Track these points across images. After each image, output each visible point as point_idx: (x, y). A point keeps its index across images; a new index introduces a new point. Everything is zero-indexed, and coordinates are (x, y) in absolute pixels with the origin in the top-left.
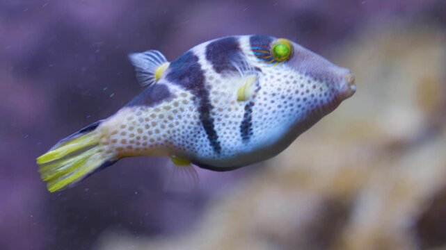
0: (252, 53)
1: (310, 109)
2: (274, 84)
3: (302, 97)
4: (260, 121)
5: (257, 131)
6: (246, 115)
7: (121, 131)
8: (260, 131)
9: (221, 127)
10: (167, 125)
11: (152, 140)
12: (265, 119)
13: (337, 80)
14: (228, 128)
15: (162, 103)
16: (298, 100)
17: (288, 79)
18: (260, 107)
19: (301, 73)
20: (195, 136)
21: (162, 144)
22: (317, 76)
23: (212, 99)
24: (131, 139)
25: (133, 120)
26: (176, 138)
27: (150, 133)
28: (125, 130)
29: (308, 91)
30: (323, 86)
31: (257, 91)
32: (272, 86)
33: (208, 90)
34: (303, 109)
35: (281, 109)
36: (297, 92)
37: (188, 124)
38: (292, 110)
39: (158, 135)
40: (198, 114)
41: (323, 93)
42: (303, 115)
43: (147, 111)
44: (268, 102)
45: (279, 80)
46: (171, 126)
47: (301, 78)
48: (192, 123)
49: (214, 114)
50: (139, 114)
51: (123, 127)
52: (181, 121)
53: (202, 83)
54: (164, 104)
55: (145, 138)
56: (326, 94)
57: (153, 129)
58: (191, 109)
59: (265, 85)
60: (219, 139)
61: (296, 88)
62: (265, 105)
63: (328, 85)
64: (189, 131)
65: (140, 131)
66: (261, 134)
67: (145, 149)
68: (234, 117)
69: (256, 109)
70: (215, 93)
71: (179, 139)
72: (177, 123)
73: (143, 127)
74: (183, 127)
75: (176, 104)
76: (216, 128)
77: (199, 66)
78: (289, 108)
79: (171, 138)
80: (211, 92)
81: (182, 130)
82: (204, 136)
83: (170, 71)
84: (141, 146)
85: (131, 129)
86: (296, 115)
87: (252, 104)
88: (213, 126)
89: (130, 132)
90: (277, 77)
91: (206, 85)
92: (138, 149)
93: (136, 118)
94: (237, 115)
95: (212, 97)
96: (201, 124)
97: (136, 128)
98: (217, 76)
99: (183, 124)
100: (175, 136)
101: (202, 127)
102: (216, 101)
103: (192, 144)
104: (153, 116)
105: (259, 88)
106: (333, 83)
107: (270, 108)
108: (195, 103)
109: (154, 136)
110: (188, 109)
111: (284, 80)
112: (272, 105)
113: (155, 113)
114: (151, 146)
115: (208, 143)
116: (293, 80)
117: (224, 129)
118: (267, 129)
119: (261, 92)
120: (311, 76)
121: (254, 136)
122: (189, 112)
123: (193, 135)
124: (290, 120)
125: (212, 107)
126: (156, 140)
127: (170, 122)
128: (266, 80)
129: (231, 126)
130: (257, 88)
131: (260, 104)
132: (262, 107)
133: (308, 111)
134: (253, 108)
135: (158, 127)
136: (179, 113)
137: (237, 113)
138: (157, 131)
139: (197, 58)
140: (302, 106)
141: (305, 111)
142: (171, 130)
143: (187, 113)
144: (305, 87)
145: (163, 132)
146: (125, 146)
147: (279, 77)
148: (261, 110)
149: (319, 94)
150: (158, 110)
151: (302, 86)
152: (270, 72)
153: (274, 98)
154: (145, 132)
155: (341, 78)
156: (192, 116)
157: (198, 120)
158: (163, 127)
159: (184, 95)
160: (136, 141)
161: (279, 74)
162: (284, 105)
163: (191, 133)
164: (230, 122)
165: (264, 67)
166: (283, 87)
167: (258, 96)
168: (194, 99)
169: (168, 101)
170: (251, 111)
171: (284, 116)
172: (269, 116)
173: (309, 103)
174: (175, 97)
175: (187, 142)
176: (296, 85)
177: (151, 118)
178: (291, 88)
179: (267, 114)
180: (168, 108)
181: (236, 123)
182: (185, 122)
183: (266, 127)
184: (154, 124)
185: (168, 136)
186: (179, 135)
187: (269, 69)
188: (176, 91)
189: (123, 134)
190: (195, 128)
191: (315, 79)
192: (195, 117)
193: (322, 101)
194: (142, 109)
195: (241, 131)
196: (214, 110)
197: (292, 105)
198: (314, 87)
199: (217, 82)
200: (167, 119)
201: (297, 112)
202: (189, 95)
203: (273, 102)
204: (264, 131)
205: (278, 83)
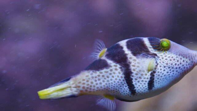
0: (151, 46)
1: (182, 72)
2: (164, 61)
3: (178, 67)
4: (158, 80)
5: (156, 85)
6: (151, 78)
7: (83, 82)
8: (158, 85)
9: (137, 83)
10: (106, 80)
11: (98, 88)
12: (161, 79)
13: (194, 57)
14: (141, 84)
15: (104, 69)
16: (176, 68)
17: (171, 58)
18: (158, 74)
19: (176, 55)
20: (121, 86)
21: (102, 90)
22: (184, 56)
23: (132, 69)
24: (87, 86)
25: (89, 77)
26: (110, 87)
27: (97, 84)
28: (85, 82)
29: (181, 63)
30: (188, 60)
31: (156, 66)
32: (163, 62)
33: (129, 64)
34: (179, 72)
35: (168, 74)
36: (176, 64)
37: (118, 80)
38: (173, 73)
39: (101, 85)
40: (123, 76)
41: (188, 64)
42: (178, 75)
43: (96, 73)
44: (162, 71)
45: (166, 59)
46: (108, 81)
47: (177, 57)
48: (120, 80)
49: (133, 76)
50: (92, 74)
51: (84, 80)
52: (114, 79)
53: (126, 60)
54: (105, 70)
55: (94, 86)
56: (189, 64)
57: (98, 82)
58: (119, 73)
59: (160, 62)
60: (135, 89)
61: (175, 63)
62: (161, 72)
63: (190, 60)
64: (118, 84)
65: (92, 83)
66: (158, 86)
67: (94, 92)
68: (145, 78)
69: (156, 74)
70: (134, 66)
71: (112, 88)
72: (111, 80)
73: (93, 81)
74: (115, 82)
75: (111, 70)
76: (134, 83)
77: (124, 51)
78: (172, 73)
79: (107, 87)
80: (131, 65)
81: (114, 83)
82: (126, 87)
83: (107, 53)
84: (92, 90)
85: (88, 81)
86: (175, 76)
87: (154, 72)
88: (132, 82)
89: (87, 83)
90: (165, 58)
91: (128, 61)
92: (90, 92)
93: (90, 76)
94: (146, 78)
95: (132, 68)
96: (125, 81)
97: (90, 81)
98: (134, 58)
99: (115, 80)
100: (110, 86)
101: (126, 83)
102: (134, 70)
103: (119, 90)
104: (99, 76)
105: (158, 64)
106: (192, 58)
107: (163, 74)
108: (122, 70)
109: (99, 86)
110: (117, 73)
111: (169, 59)
112: (164, 72)
113: (100, 74)
114: (97, 91)
115: (128, 90)
116: (173, 59)
117: (138, 84)
118: (161, 84)
119: (158, 66)
120: (182, 56)
121: (155, 87)
122: (118, 74)
123: (120, 86)
124: (172, 78)
125: (132, 73)
126: (100, 87)
127: (107, 79)
128: (160, 60)
129: (143, 83)
130: (156, 64)
131: (158, 72)
132: (159, 73)
133: (181, 73)
134: (155, 74)
135: (101, 81)
136: (113, 75)
137: (146, 77)
138: (101, 83)
139: (122, 48)
140: (178, 71)
141: (179, 73)
142: (108, 83)
143: (117, 75)
144: (179, 61)
145: (103, 84)
146: (84, 90)
147: (166, 58)
148: (159, 75)
149: (186, 64)
150: (101, 73)
151: (178, 61)
152: (161, 56)
153: (165, 69)
154: (95, 83)
155: (196, 56)
156: (120, 76)
157: (123, 79)
158: (104, 81)
159: (116, 66)
160: (90, 87)
161: (166, 56)
162: (170, 72)
163: (119, 85)
164: (142, 81)
165: (158, 53)
166: (169, 63)
167: (157, 68)
168: (121, 68)
169: (107, 68)
170: (154, 76)
171: (169, 77)
172: (163, 78)
173: (182, 69)
174: (111, 66)
175: (116, 89)
176: (175, 61)
177: (98, 77)
178: (173, 63)
179: (161, 77)
180: (107, 72)
181: (146, 81)
182: (116, 79)
183: (161, 83)
184: (99, 80)
185: (106, 86)
186: (112, 85)
187: (160, 54)
188: (111, 63)
189: (84, 84)
190: (121, 83)
191: (184, 57)
192: (122, 77)
193: (187, 68)
194: (93, 72)
195: (148, 85)
196: (133, 74)
197: (173, 71)
198: (184, 61)
199: (135, 60)
200: (106, 78)
201: (176, 74)
202: (118, 66)
203: (164, 70)
204: (159, 85)
205: (166, 61)
